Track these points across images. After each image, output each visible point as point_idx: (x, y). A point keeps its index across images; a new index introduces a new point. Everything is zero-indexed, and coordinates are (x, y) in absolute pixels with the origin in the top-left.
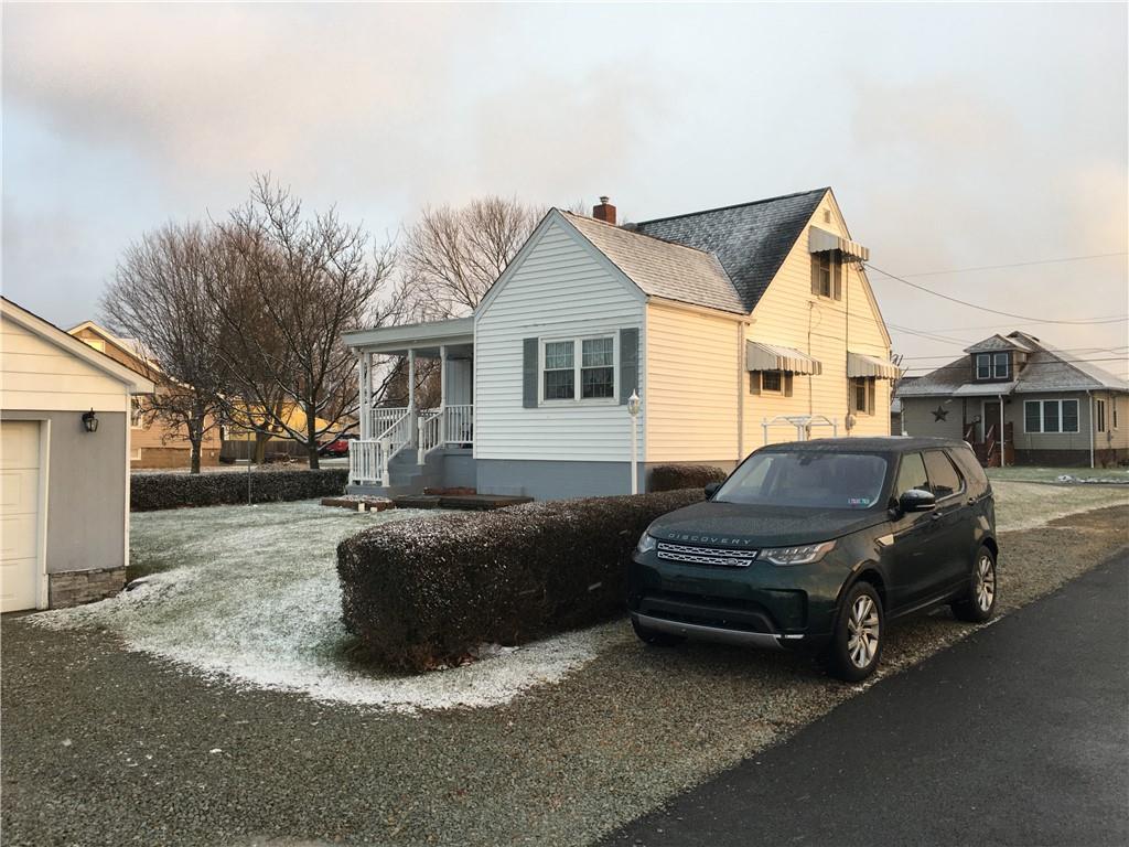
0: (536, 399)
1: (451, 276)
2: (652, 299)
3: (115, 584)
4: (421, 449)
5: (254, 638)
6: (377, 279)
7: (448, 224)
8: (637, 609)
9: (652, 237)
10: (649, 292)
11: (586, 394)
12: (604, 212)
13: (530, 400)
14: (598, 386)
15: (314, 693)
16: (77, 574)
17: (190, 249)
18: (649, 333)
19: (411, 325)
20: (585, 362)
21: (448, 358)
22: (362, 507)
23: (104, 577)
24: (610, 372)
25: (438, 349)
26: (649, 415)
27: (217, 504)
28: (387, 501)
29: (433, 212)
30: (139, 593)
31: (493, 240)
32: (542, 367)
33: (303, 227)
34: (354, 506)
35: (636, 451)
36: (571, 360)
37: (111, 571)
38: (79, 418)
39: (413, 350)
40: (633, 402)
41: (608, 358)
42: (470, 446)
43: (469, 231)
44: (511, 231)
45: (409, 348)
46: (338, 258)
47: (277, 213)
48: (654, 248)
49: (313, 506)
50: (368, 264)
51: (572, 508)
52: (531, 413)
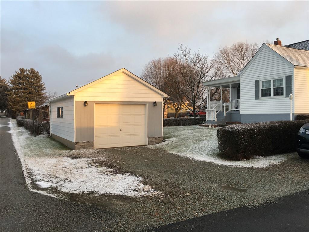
0: (259, 97)
1: (227, 65)
2: (296, 67)
3: (161, 140)
4: (225, 112)
5: (196, 152)
6: (210, 68)
7: (226, 51)
8: (300, 147)
9: (294, 48)
10: (294, 65)
11: (274, 95)
12: (277, 43)
13: (257, 97)
14: (278, 92)
15: (215, 162)
16: (153, 138)
17: (158, 64)
18: (295, 77)
19: (220, 79)
20: (274, 85)
21: (232, 88)
22: (210, 126)
23: (158, 139)
24: (282, 88)
25: (229, 85)
26: (295, 100)
27: (173, 126)
28: (216, 125)
29: (222, 48)
30: (166, 142)
31: (240, 54)
32: (261, 88)
33: (191, 56)
34: (208, 126)
35: (291, 110)
36: (270, 85)
37: (160, 137)
38: (153, 103)
39: (222, 85)
40: (291, 96)
41: (282, 84)
42: (239, 110)
43: (232, 52)
44: (245, 51)
45: (221, 85)
46: (200, 63)
47: (184, 53)
48: (295, 52)
49: (197, 126)
50: (209, 64)
51: (278, 123)
52: (257, 101)
